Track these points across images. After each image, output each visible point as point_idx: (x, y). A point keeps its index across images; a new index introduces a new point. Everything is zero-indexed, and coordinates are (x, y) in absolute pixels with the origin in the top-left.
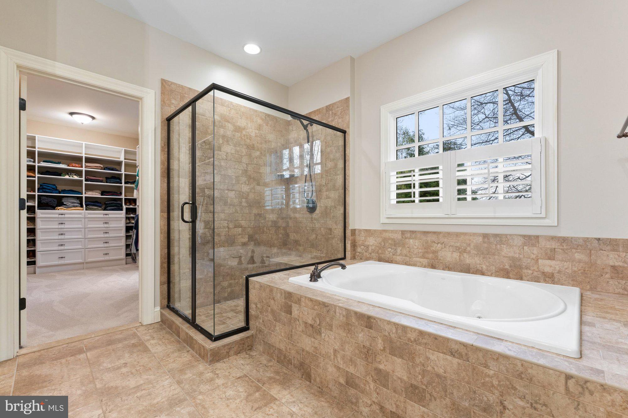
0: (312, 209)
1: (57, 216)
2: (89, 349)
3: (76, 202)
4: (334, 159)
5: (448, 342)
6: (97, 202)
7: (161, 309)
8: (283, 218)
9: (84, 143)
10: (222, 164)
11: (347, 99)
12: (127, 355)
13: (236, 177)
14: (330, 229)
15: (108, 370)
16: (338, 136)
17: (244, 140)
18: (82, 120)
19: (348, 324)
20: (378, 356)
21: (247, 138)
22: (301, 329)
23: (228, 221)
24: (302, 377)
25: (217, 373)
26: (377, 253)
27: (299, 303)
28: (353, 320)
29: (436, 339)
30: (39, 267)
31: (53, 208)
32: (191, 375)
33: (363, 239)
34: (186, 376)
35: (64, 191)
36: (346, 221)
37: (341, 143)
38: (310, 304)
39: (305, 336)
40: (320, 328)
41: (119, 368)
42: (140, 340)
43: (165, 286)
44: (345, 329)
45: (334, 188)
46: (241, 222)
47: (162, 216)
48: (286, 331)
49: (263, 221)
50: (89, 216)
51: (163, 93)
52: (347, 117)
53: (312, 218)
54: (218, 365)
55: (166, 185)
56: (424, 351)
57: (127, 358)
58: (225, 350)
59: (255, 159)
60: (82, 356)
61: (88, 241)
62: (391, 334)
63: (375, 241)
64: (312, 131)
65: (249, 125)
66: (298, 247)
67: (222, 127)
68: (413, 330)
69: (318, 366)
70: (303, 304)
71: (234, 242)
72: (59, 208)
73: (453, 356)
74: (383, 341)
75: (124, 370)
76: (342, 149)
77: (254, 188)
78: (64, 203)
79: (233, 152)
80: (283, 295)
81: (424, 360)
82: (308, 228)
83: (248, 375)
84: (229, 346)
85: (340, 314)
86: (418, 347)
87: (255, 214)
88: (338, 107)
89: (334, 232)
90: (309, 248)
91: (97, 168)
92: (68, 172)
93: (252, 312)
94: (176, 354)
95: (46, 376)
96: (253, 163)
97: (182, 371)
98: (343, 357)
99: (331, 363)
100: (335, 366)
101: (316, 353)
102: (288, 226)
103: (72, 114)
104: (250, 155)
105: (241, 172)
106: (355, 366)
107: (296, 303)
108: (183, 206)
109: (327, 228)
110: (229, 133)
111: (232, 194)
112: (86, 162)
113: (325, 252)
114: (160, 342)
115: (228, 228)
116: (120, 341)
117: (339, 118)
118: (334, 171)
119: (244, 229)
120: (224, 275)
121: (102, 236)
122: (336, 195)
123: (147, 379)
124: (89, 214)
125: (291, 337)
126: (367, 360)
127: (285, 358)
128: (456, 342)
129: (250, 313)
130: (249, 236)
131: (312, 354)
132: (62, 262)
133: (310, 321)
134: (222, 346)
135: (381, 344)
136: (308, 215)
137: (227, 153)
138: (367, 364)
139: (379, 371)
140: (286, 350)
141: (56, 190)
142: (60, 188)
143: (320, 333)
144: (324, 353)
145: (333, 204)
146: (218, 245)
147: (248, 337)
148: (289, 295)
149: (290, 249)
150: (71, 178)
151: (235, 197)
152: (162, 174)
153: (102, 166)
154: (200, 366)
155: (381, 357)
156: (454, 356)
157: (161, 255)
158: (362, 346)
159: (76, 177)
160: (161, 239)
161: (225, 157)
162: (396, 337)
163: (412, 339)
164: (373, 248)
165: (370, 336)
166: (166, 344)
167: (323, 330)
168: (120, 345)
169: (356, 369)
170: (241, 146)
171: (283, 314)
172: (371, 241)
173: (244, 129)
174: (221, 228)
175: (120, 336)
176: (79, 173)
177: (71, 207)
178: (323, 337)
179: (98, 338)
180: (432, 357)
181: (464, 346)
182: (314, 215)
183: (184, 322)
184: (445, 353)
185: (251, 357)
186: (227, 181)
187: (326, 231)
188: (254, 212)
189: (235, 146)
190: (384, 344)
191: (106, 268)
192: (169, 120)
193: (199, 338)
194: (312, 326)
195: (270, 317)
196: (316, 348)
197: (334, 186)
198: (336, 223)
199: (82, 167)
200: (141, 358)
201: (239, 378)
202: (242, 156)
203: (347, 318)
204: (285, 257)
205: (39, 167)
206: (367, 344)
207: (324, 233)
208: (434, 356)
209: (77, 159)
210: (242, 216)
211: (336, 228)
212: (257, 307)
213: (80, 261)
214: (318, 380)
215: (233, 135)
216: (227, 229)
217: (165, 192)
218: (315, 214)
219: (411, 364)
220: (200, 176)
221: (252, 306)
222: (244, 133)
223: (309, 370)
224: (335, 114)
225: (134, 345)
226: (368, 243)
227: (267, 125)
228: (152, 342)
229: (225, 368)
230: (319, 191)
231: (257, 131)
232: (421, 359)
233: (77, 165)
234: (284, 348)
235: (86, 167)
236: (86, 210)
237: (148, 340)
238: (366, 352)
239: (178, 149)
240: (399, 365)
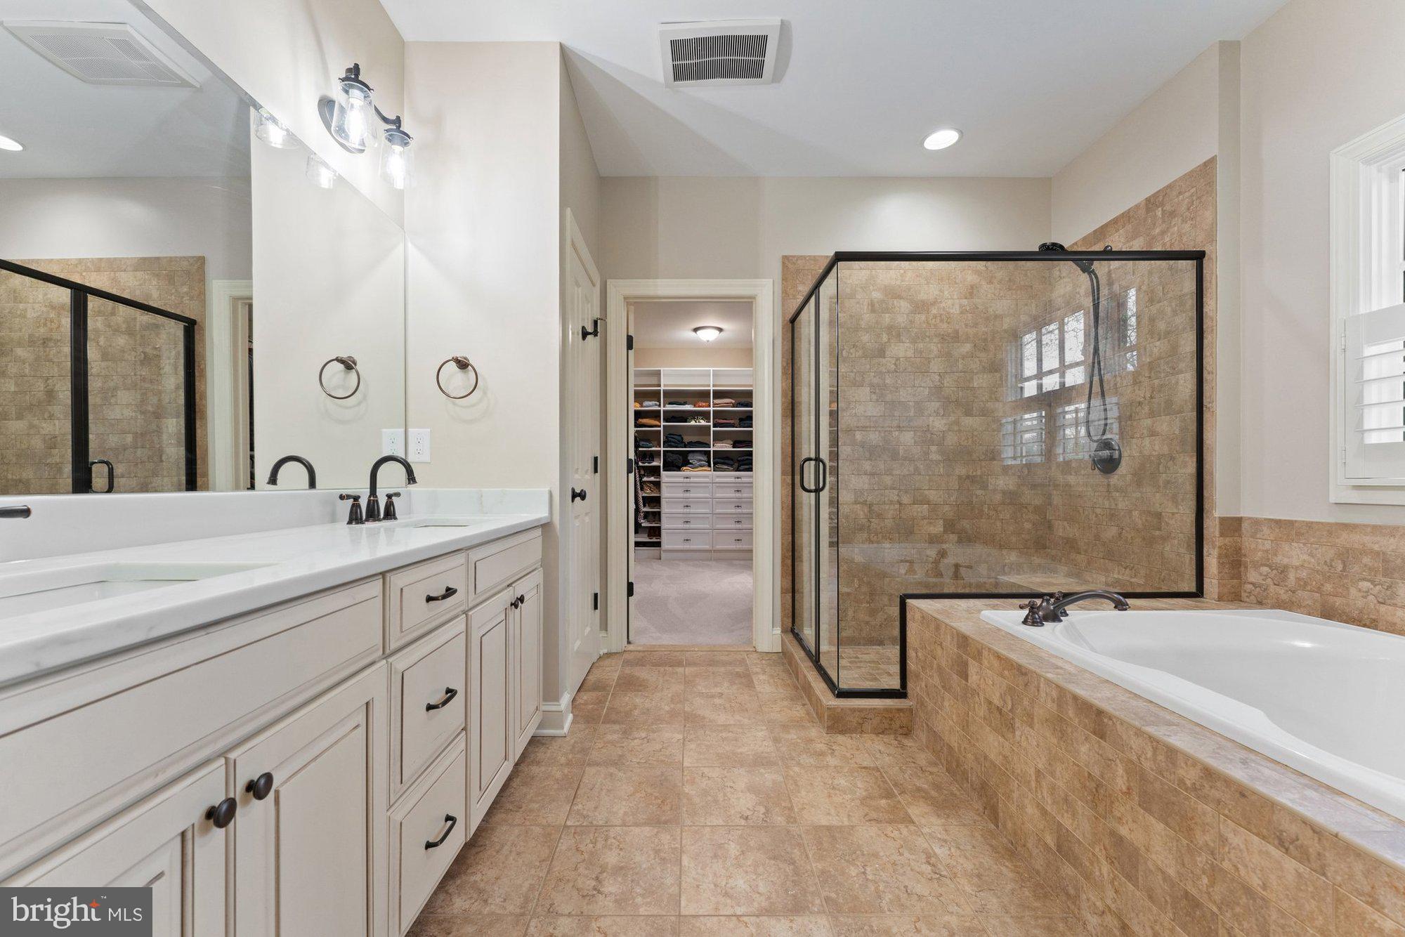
0: (1108, 464)
1: (682, 480)
2: (689, 664)
3: (702, 458)
4: (1168, 333)
5: (1274, 811)
6: (728, 458)
7: (782, 632)
8: (1034, 487)
9: (711, 369)
10: (888, 381)
11: (1208, 166)
12: (726, 684)
13: (917, 403)
14: (1159, 516)
15: (701, 694)
16: (1181, 270)
17: (935, 325)
18: (708, 336)
19: (1061, 720)
20: (1117, 804)
21: (942, 321)
22: (982, 714)
23: (900, 490)
24: (984, 813)
25: (833, 748)
26: (1319, 590)
27: (979, 659)
28: (1070, 712)
29: (1243, 795)
30: (665, 551)
31: (679, 469)
32: (795, 737)
33: (1268, 545)
34: (789, 737)
35: (691, 444)
36: (1206, 494)
37: (1190, 286)
38: (996, 663)
39: (988, 729)
40: (1013, 719)
41: (713, 696)
42: (747, 670)
43: (789, 596)
44: (1055, 729)
45: (1169, 408)
46: (926, 492)
47: (783, 481)
48: (960, 712)
49: (979, 492)
50: (718, 480)
51: (784, 279)
52: (1208, 214)
53: (1109, 485)
54: (840, 738)
55: (789, 429)
56: (1214, 817)
57: (725, 688)
58: (854, 717)
59: (961, 361)
60: (680, 670)
61: (717, 518)
62: (1142, 759)
63: (1311, 555)
64: (1109, 271)
65: (946, 293)
66: (1073, 556)
67: (887, 310)
68: (1192, 761)
69: (1009, 797)
70: (985, 662)
71: (912, 533)
72: (685, 468)
73: (1284, 850)
74: (1127, 772)
75: (717, 701)
76: (1191, 302)
77: (957, 423)
78: (690, 461)
79: (910, 354)
80: (955, 639)
81: (1214, 842)
82: (1098, 511)
83: (882, 770)
84: (864, 714)
85: (1046, 694)
86: (1202, 807)
87: (960, 477)
88: (1180, 193)
89: (1167, 524)
90: (1102, 560)
91: (727, 405)
92: (694, 415)
93: (912, 665)
94: (786, 703)
95: (644, 680)
96: (955, 369)
97: (785, 727)
98: (1053, 788)
99: (1030, 795)
100: (1038, 805)
101: (1007, 769)
102: (1050, 504)
103: (696, 330)
104: (948, 355)
105: (927, 392)
106: (1074, 815)
107: (974, 658)
108: (803, 464)
109: (1149, 512)
110: (901, 320)
111: (907, 438)
112: (714, 398)
113: (1143, 572)
114: (771, 681)
115: (900, 504)
116: (724, 664)
117: (1184, 221)
118: (1167, 363)
119: (934, 507)
120: (891, 595)
121: (733, 511)
122: (1177, 425)
123: (739, 721)
124: (718, 477)
125: (968, 726)
126: (1095, 808)
127: (957, 766)
128: (1295, 817)
129: (908, 667)
130: (945, 520)
131: (1000, 769)
132: (687, 546)
133: (997, 701)
134: (850, 709)
135: (1122, 777)
136: (1098, 477)
137: (898, 359)
138: (1096, 818)
139: (1119, 841)
140: (960, 751)
141: (682, 442)
142: (687, 439)
143: (1012, 728)
144: (1019, 771)
145: (1166, 450)
146: (880, 536)
147: (900, 710)
148: (963, 641)
149: (1053, 558)
150: (698, 424)
151: (915, 442)
152: (784, 410)
153: (734, 401)
154: (814, 730)
155: (1122, 809)
156: (1287, 850)
157: (783, 544)
158: (1086, 774)
159: (703, 423)
160: (782, 518)
161: (893, 367)
162: (1152, 770)
163: (1188, 783)
164: (1304, 574)
165: (1101, 755)
166: (777, 685)
167: (1018, 724)
168: (722, 669)
169: (1076, 822)
170: (928, 339)
171: (955, 677)
172: (1295, 555)
173: (934, 303)
174: (884, 503)
175: (724, 658)
176: (705, 415)
177: (697, 467)
178: (1018, 738)
179: (701, 653)
180: (1235, 840)
181: (1314, 831)
182: (1114, 479)
183: (807, 658)
184: (1264, 838)
185: (903, 746)
186: (896, 414)
187: (1146, 520)
188: (957, 472)
189: (914, 342)
190: (1128, 778)
191: (737, 562)
192: (793, 321)
193: (819, 687)
194: (999, 710)
195: (936, 680)
196: (1005, 757)
197: (1169, 403)
198: (1174, 499)
199: (710, 406)
200: (741, 694)
201: (864, 768)
202: (929, 360)
203: (1059, 706)
204: (1039, 575)
205: (664, 411)
206: (1096, 772)
207: (1139, 523)
208: (1238, 838)
209: (703, 395)
210: (930, 481)
211: (1173, 514)
212: (917, 656)
213: (707, 547)
214: (1009, 825)
215: (911, 321)
216: (897, 506)
217: (789, 441)
218: (1116, 477)
219: (1185, 842)
220: (847, 408)
221: (911, 653)
222: (934, 311)
223: (995, 800)
224: (1172, 214)
225: (738, 675)
226: (1286, 561)
227: (991, 282)
228: (762, 677)
229: (849, 747)
230: (1126, 419)
231: (965, 302)
232: (1207, 838)
233: (704, 404)
234: (956, 745)
235: (715, 405)
236: (714, 471)
237: (757, 673)
238: (1094, 790)
239: (807, 366)
240: (1160, 838)
